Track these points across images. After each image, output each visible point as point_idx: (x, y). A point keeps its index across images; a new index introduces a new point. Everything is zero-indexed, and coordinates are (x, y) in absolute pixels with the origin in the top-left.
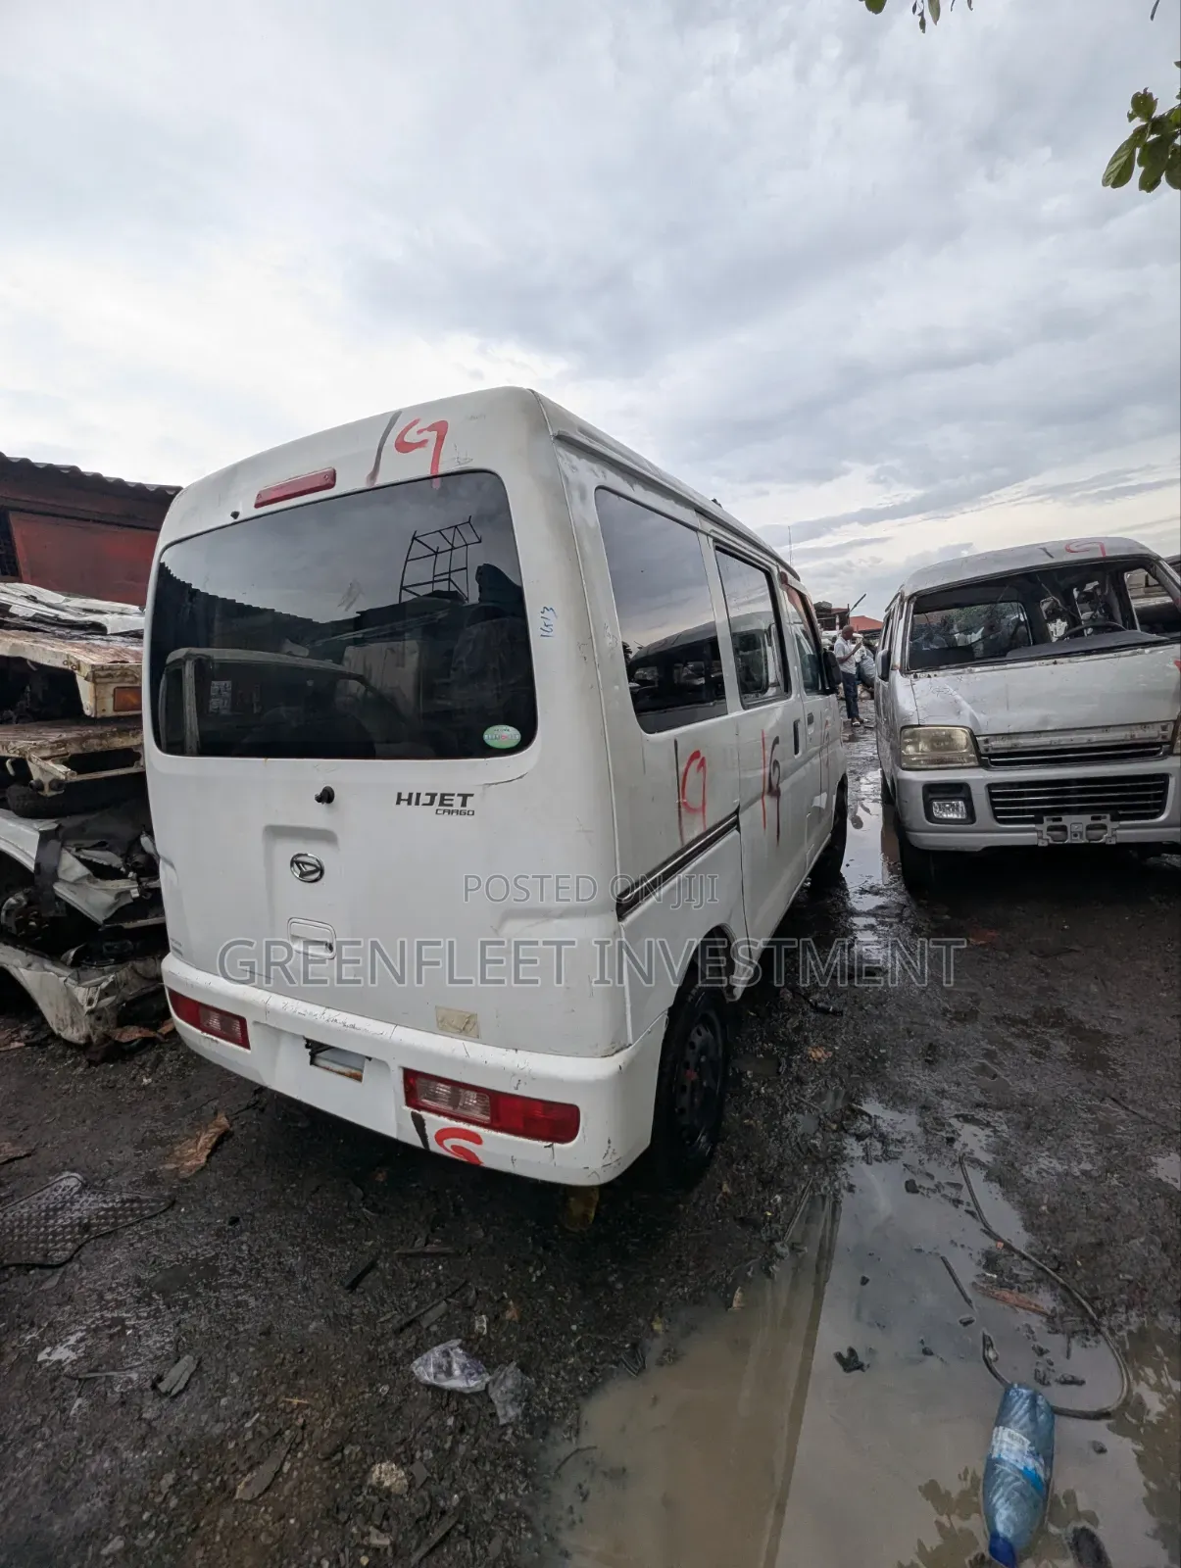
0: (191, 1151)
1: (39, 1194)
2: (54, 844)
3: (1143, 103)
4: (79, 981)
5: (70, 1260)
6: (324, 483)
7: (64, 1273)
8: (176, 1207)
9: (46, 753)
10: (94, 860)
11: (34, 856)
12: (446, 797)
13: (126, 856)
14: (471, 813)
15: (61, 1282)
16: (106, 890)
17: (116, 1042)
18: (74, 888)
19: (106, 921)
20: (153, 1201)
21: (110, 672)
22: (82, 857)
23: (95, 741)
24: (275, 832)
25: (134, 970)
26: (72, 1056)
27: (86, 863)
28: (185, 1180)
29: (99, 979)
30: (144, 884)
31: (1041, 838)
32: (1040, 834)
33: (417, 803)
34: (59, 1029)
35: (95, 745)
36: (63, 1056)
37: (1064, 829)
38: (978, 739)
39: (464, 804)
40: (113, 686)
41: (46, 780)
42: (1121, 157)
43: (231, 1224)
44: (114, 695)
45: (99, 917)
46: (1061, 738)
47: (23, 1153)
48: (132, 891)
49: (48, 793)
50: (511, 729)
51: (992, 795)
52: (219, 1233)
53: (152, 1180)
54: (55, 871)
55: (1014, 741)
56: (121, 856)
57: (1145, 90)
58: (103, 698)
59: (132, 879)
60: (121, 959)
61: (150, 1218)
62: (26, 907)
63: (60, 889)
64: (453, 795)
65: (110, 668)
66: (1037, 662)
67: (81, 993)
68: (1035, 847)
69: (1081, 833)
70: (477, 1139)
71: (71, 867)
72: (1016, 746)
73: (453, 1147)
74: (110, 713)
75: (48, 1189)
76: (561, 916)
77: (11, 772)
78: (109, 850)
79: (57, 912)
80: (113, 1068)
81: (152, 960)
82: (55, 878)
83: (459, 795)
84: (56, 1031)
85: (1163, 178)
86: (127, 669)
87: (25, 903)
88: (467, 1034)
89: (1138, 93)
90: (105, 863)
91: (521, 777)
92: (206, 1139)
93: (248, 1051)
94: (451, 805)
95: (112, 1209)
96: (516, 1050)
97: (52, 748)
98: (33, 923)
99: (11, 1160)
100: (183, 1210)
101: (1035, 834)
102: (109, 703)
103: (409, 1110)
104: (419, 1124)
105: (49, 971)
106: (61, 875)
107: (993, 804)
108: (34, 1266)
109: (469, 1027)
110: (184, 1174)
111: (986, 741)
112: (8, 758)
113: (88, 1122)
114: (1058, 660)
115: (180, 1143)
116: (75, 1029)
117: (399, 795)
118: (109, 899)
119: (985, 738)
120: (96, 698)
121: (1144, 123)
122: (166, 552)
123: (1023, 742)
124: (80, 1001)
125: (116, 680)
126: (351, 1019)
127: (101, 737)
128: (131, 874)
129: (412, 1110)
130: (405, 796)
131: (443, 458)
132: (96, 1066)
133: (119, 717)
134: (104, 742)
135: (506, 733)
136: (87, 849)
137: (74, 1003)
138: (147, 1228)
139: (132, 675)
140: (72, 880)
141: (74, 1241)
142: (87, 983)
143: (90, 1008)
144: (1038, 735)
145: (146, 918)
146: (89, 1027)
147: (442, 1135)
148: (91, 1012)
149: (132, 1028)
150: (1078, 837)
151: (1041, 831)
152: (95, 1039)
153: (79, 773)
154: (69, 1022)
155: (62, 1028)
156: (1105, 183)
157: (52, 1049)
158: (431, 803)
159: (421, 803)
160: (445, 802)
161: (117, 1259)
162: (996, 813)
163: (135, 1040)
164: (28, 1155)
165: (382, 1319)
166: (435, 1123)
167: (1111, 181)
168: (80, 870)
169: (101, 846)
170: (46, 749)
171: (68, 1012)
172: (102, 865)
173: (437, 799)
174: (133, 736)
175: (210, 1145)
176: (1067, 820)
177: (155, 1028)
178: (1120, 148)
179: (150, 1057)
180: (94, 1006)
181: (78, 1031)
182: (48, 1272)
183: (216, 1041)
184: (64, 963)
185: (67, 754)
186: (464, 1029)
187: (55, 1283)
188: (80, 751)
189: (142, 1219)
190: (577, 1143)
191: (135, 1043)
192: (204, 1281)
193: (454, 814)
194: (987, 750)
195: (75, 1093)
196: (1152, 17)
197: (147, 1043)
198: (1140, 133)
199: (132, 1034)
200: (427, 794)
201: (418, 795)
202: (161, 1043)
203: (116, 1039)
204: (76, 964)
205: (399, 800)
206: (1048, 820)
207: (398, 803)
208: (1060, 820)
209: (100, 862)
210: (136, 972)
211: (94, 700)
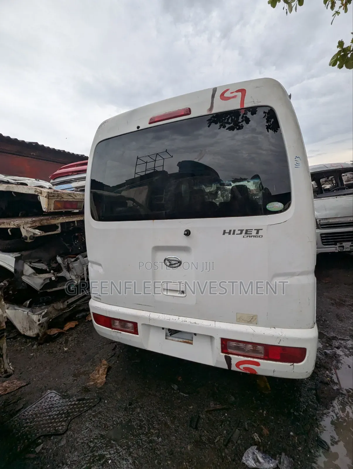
0: (97, 376)
1: (40, 401)
2: (21, 262)
3: (341, 44)
4: (34, 313)
5: (67, 430)
6: (186, 113)
7: (67, 436)
8: (103, 400)
9: (29, 225)
10: (36, 267)
11: (14, 267)
12: (248, 231)
13: (49, 265)
14: (261, 236)
15: (68, 441)
16: (41, 278)
17: (49, 335)
18: (29, 278)
19: (40, 290)
20: (92, 399)
21: (53, 195)
22: (31, 266)
23: (45, 221)
24: (157, 249)
25: (53, 307)
26: (30, 342)
27: (33, 268)
28: (101, 388)
29: (41, 311)
30: (56, 275)
31: (336, 250)
32: (336, 249)
33: (234, 234)
34: (24, 332)
35: (45, 223)
36: (26, 342)
37: (343, 247)
38: (317, 220)
39: (257, 233)
40: (54, 200)
41: (28, 235)
42: (334, 58)
43: (129, 405)
44: (54, 204)
45: (38, 287)
46: (342, 219)
47: (25, 384)
48: (52, 278)
49: (29, 241)
50: (279, 203)
51: (322, 237)
52: (126, 409)
53: (86, 390)
54: (22, 272)
55: (328, 221)
56: (47, 265)
57: (342, 40)
58: (51, 204)
59: (52, 273)
60: (48, 303)
61: (94, 407)
62: (8, 285)
63: (24, 278)
64: (252, 230)
65: (54, 193)
66: (331, 197)
67: (35, 318)
68: (335, 252)
69: (348, 248)
70: (258, 364)
71: (28, 269)
72: (329, 222)
73: (244, 368)
74: (52, 210)
75: (43, 399)
76: (298, 275)
77: (10, 234)
78: (42, 263)
79: (23, 287)
80: (49, 345)
81: (59, 303)
82: (22, 274)
83: (255, 230)
84: (22, 333)
85: (344, 65)
86: (59, 194)
87: (7, 284)
88: (251, 323)
89: (340, 41)
90: (40, 268)
91: (285, 222)
92: (102, 370)
93: (137, 336)
94: (251, 234)
95: (75, 404)
96: (275, 328)
97: (31, 224)
98: (11, 292)
99: (21, 387)
100: (106, 402)
101: (334, 248)
102: (52, 207)
103: (224, 355)
104: (228, 360)
105: (19, 310)
106: (24, 273)
107: (322, 240)
108: (52, 435)
109: (252, 320)
110: (99, 386)
111: (320, 221)
112: (8, 228)
113: (48, 368)
114: (337, 197)
115: (91, 373)
116: (31, 332)
117: (225, 231)
118: (41, 281)
119: (319, 220)
120: (48, 204)
121: (341, 49)
122: (99, 144)
123: (331, 221)
124: (35, 320)
125: (55, 198)
126: (193, 320)
127: (47, 220)
128: (52, 271)
129: (225, 354)
130: (227, 231)
131: (246, 101)
132: (41, 345)
133: (55, 212)
134: (48, 222)
135: (277, 205)
136: (34, 263)
137: (32, 322)
138: (95, 411)
139: (61, 196)
140: (28, 274)
141: (65, 421)
142: (36, 313)
143: (39, 323)
144: (335, 219)
145: (56, 287)
146: (38, 330)
147: (238, 364)
148: (39, 324)
149: (54, 329)
150: (347, 249)
151: (336, 248)
152: (41, 335)
153: (45, 232)
154: (29, 329)
155: (25, 331)
156: (330, 65)
157: (20, 340)
158: (241, 233)
159: (235, 234)
160: (248, 233)
161: (88, 427)
162: (323, 242)
163: (56, 334)
164: (27, 385)
165: (216, 441)
166: (235, 359)
167: (332, 65)
168: (31, 271)
169: (39, 262)
170: (29, 224)
171: (28, 325)
172: (39, 268)
173: (244, 232)
174: (57, 220)
175: (105, 373)
176: (344, 244)
177: (62, 328)
178: (335, 55)
179: (62, 340)
180: (41, 322)
181: (32, 332)
182: (60, 437)
183: (120, 333)
184: (25, 306)
185: (36, 226)
186: (250, 321)
187: (65, 442)
188: (40, 225)
189: (90, 408)
190: (305, 363)
191: (56, 335)
192: (131, 432)
193: (253, 237)
194: (320, 223)
195: (36, 356)
196: (331, 24)
197: (60, 335)
198: (340, 52)
199: (54, 331)
200: (239, 230)
201: (234, 231)
202: (66, 334)
203: (49, 334)
204: (30, 306)
205: (224, 232)
206: (339, 244)
207: (224, 234)
208: (342, 244)
209: (38, 267)
210: (54, 308)
211: (47, 205)
